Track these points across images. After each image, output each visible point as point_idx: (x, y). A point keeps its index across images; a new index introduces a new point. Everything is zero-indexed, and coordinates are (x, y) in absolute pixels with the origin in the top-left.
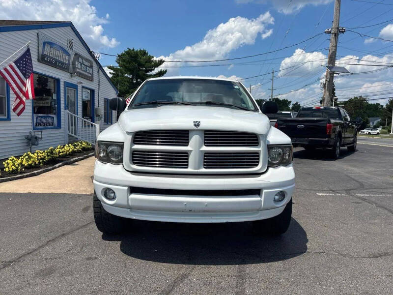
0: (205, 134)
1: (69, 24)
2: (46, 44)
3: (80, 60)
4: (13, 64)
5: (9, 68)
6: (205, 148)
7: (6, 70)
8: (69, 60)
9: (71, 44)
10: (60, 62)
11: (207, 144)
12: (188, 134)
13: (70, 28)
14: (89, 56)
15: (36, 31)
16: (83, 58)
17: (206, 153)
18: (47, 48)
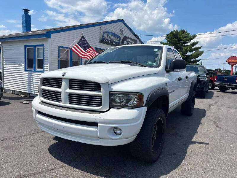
0: (70, 81)
1: (122, 21)
2: (105, 33)
3: (127, 40)
4: (77, 44)
5: (75, 46)
6: (68, 90)
7: (74, 47)
8: (119, 41)
9: (121, 31)
10: (113, 42)
11: (71, 88)
12: (61, 80)
13: (121, 22)
14: (134, 37)
15: (99, 27)
16: (129, 38)
17: (69, 94)
18: (106, 35)
